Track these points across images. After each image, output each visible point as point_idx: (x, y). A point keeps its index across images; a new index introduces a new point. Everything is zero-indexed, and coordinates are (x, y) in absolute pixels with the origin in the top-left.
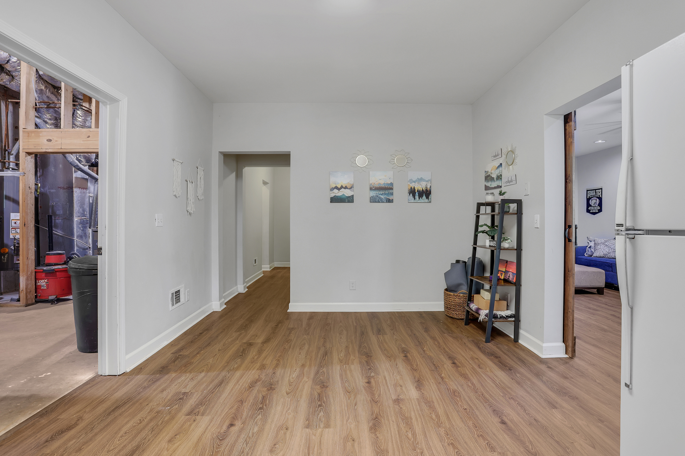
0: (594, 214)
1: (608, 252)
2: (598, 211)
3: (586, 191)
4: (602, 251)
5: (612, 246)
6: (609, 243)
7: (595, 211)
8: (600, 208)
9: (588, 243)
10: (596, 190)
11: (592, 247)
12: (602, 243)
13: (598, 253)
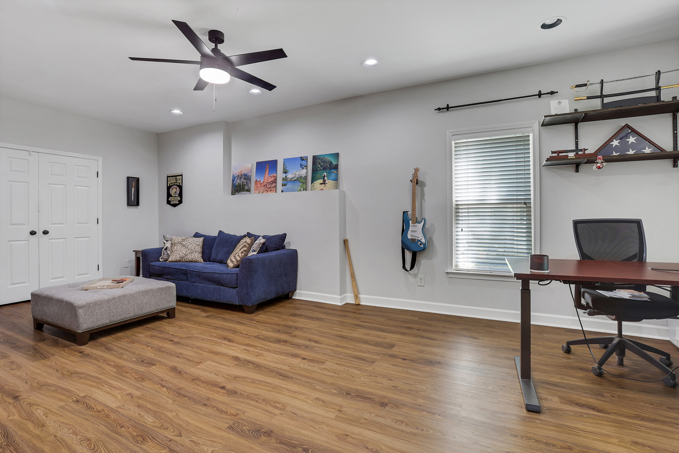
0: (174, 205)
1: (185, 254)
2: (178, 203)
3: (167, 177)
4: (179, 254)
5: (189, 246)
6: (186, 242)
7: (175, 203)
8: (180, 199)
9: (164, 243)
10: (176, 176)
11: (168, 248)
12: (179, 242)
13: (174, 257)
